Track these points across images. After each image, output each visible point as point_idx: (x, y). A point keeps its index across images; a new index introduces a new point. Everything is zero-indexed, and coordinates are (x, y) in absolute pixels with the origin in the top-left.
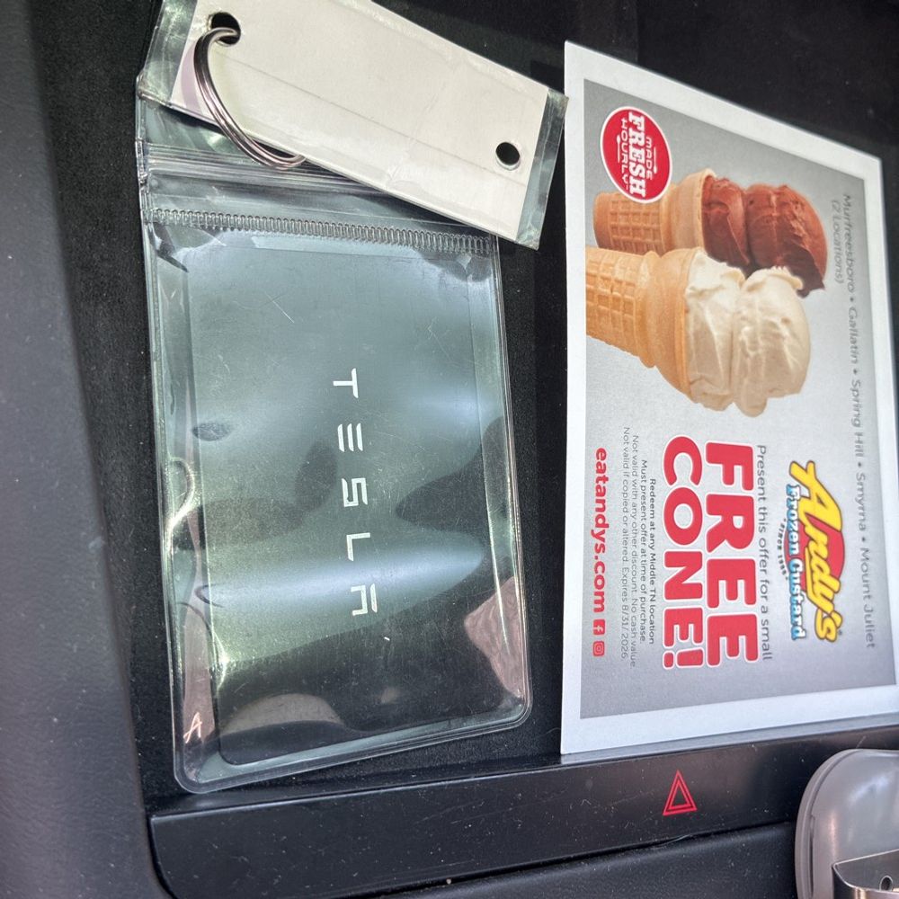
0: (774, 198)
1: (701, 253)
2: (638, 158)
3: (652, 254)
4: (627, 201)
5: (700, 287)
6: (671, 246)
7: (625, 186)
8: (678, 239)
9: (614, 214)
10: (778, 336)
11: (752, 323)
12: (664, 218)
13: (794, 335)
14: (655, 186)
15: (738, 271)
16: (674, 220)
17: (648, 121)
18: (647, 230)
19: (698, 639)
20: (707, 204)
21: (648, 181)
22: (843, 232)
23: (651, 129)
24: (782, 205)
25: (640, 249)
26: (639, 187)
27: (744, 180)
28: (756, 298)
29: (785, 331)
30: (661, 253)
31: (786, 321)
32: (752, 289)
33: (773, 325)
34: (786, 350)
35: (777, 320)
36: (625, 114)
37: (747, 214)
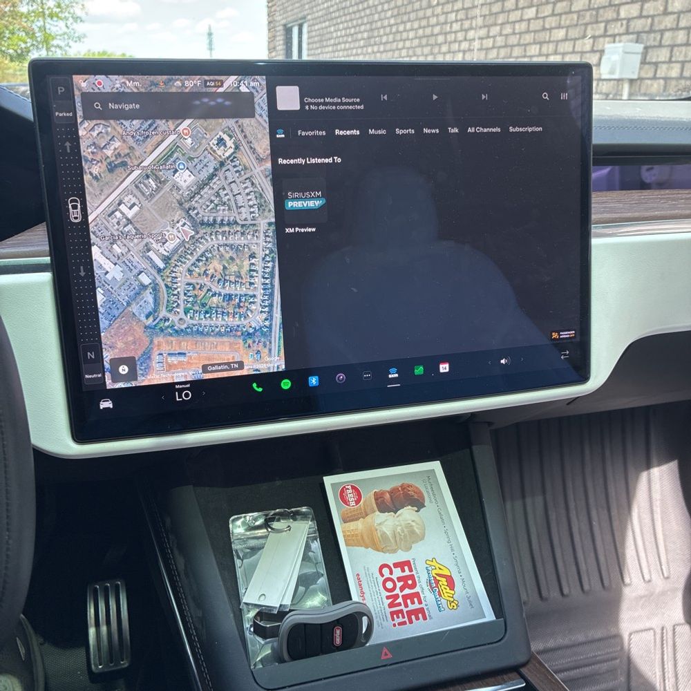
0: (400, 489)
1: (377, 513)
2: (351, 496)
3: (361, 519)
4: (350, 509)
5: (379, 522)
6: (367, 515)
7: (348, 505)
8: (368, 513)
9: (347, 514)
10: (411, 526)
11: (401, 526)
12: (363, 509)
13: (417, 524)
14: (358, 502)
15: (392, 513)
16: (366, 507)
17: (352, 486)
18: (358, 514)
19: (403, 617)
20: (376, 499)
21: (355, 501)
22: (429, 488)
23: (353, 487)
24: (403, 489)
25: (357, 519)
26: (353, 504)
27: (388, 487)
28: (400, 518)
29: (414, 524)
30: (364, 518)
31: (413, 521)
32: (398, 517)
33: (409, 524)
34: (415, 529)
35: (410, 522)
36: (345, 487)
37: (391, 497)
